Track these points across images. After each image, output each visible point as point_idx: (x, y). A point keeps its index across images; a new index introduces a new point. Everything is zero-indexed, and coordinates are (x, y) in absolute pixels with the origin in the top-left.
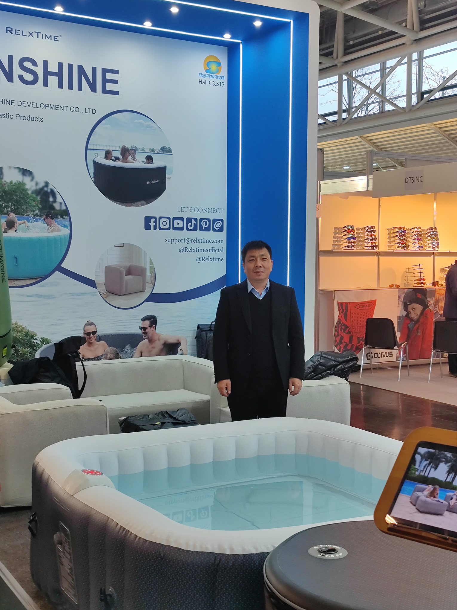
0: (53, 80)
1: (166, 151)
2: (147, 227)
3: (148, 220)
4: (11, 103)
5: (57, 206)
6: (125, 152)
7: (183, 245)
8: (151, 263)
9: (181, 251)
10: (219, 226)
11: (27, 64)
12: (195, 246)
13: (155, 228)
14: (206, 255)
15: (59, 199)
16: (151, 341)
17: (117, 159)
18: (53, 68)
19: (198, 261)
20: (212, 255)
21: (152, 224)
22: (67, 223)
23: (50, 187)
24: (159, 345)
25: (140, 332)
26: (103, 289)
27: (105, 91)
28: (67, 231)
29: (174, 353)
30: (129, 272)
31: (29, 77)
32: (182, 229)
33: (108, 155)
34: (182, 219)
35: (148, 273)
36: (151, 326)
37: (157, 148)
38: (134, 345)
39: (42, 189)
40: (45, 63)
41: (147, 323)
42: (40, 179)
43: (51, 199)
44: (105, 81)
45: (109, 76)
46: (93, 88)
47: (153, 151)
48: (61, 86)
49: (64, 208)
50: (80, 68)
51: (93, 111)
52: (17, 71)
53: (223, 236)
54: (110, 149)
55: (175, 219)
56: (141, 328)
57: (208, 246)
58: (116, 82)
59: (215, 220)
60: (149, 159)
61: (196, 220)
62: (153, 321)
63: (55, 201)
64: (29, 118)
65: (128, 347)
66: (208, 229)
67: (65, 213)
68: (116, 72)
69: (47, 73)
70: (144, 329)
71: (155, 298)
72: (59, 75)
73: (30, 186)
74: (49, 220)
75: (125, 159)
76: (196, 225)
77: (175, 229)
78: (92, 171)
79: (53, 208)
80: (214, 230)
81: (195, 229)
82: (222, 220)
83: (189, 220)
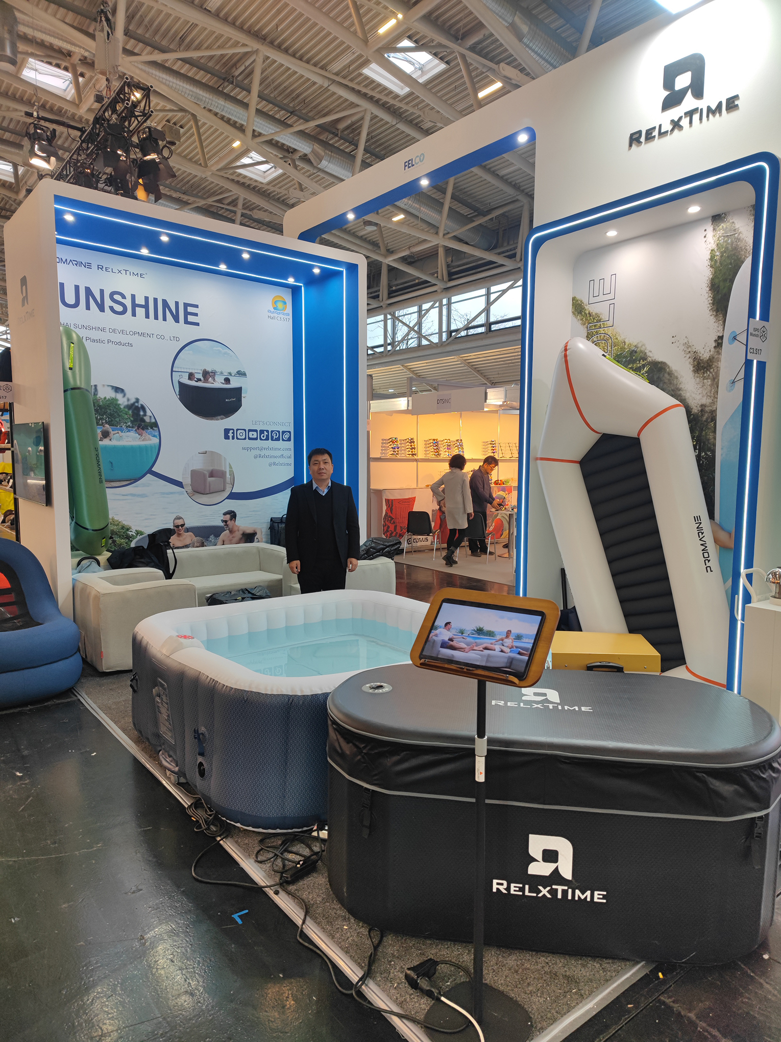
0: (140, 312)
1: (241, 374)
2: (227, 437)
3: (227, 431)
4: (103, 330)
5: (147, 419)
6: (206, 374)
7: (257, 452)
8: (230, 467)
9: (255, 457)
10: (287, 436)
11: (117, 297)
12: (267, 453)
13: (233, 438)
14: (277, 460)
15: (149, 413)
16: (231, 532)
17: (199, 380)
18: (140, 301)
19: (270, 465)
20: (282, 460)
21: (230, 435)
22: (157, 434)
23: (141, 402)
24: (238, 535)
25: (222, 524)
26: (189, 489)
27: (186, 322)
28: (156, 441)
29: (252, 541)
30: (212, 474)
31: (119, 308)
32: (256, 439)
33: (191, 376)
34: (256, 431)
35: (228, 476)
36: (231, 520)
37: (234, 372)
38: (217, 535)
39: (133, 404)
40: (133, 297)
41: (228, 517)
42: (132, 396)
43: (142, 413)
44: (186, 313)
45: (190, 309)
46: (177, 320)
47: (230, 374)
48: (147, 316)
49: (153, 420)
50: (165, 303)
51: (177, 339)
52: (108, 302)
53: (291, 444)
54: (193, 371)
55: (250, 431)
56: (223, 521)
57: (279, 453)
58: (196, 315)
59: (283, 432)
60: (227, 381)
61: (267, 431)
62: (233, 515)
63: (145, 415)
64: (119, 343)
65: (212, 537)
66: (278, 439)
67: (155, 425)
68: (197, 306)
69: (134, 305)
70: (226, 521)
71: (234, 496)
72: (146, 306)
73: (122, 401)
74: (140, 431)
75: (206, 380)
76: (267, 436)
77: (250, 439)
78: (177, 390)
79: (144, 421)
80: (283, 440)
81: (267, 439)
82: (290, 432)
83: (262, 432)
